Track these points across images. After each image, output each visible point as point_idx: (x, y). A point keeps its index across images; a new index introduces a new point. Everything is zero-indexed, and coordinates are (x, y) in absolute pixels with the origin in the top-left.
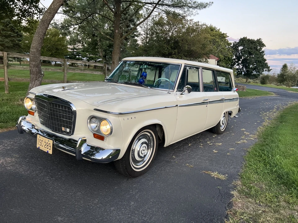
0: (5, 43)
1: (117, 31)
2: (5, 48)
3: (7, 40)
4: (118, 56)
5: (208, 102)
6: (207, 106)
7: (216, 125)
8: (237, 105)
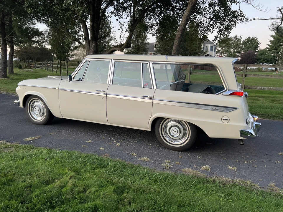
5: (106, 94)
6: (103, 98)
7: (149, 129)
8: (223, 119)
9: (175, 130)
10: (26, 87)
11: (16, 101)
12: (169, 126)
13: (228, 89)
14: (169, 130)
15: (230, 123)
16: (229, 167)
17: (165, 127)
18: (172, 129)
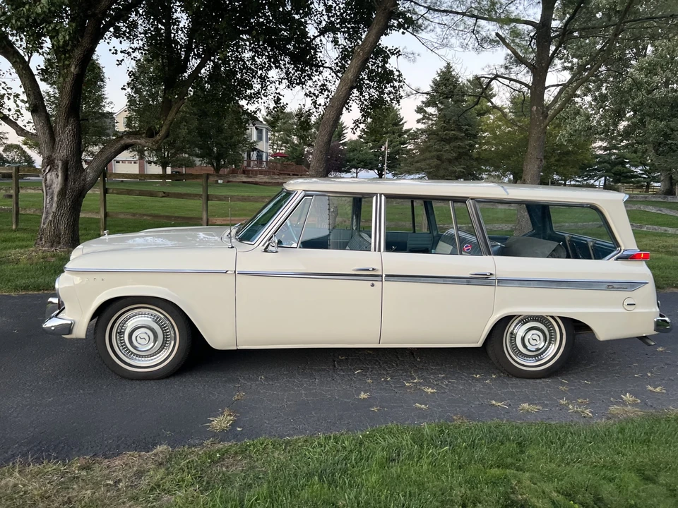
0: (444, 153)
1: (535, 108)
2: (443, 162)
3: (447, 147)
4: (536, 166)
5: (382, 276)
6: (373, 285)
7: (479, 344)
8: (626, 303)
10: (105, 276)
11: (51, 323)
12: (520, 331)
13: (623, 248)
14: (523, 339)
15: (636, 311)
16: (650, 388)
17: (512, 333)
18: (529, 335)
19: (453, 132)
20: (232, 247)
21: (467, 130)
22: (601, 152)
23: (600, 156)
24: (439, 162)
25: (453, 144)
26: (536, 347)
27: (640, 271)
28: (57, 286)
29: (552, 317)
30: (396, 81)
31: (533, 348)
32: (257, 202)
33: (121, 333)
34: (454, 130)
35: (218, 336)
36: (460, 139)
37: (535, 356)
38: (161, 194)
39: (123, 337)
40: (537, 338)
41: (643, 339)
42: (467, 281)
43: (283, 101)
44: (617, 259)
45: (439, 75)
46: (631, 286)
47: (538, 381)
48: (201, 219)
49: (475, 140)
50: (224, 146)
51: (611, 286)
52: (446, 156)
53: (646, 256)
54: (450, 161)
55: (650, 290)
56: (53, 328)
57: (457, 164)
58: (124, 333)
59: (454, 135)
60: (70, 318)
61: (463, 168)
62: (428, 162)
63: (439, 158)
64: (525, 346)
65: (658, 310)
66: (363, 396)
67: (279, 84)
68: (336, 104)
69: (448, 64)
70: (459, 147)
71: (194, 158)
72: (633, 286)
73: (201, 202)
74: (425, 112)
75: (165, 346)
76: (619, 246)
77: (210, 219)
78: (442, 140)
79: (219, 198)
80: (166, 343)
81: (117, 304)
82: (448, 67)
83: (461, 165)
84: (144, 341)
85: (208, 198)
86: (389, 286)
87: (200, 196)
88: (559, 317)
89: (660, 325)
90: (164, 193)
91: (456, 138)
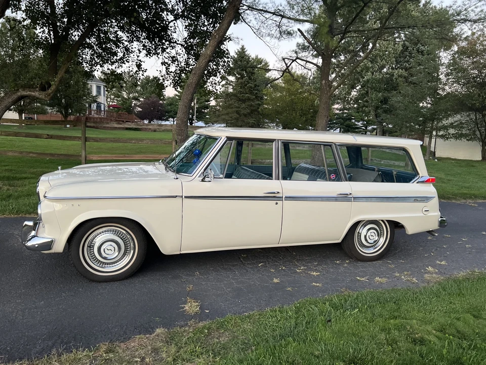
1: (324, 82)
2: (240, 116)
3: (243, 105)
4: (324, 121)
5: (282, 197)
6: (277, 204)
7: (339, 241)
8: (424, 210)
9: (373, 234)
10: (80, 202)
12: (364, 232)
13: (421, 175)
14: (365, 237)
15: (429, 214)
16: (438, 262)
17: (359, 233)
18: (369, 234)
19: (247, 95)
20: (177, 179)
21: (256, 93)
22: (338, 112)
23: (337, 114)
24: (238, 116)
25: (247, 103)
26: (374, 240)
27: (430, 190)
28: (39, 212)
29: (382, 221)
30: (225, 57)
31: (372, 242)
32: (126, 143)
33: (91, 247)
34: (247, 94)
35: (167, 245)
36: (252, 100)
37: (372, 246)
38: (45, 136)
39: (93, 249)
40: (374, 235)
41: (430, 232)
42: (336, 199)
43: (144, 66)
44: (418, 183)
45: (237, 54)
46: (425, 199)
47: (374, 262)
48: (81, 156)
49: (262, 101)
50: (72, 98)
51: (416, 199)
52: (243, 112)
53: (433, 180)
54: (245, 115)
55: (435, 202)
56: (37, 246)
57: (250, 117)
58: (93, 246)
59: (248, 97)
60: (50, 237)
61: (255, 121)
62: (230, 115)
63: (237, 112)
64: (366, 240)
65: (440, 214)
66: (276, 281)
67: (139, 53)
68: (198, 72)
69: (243, 46)
70: (251, 106)
71: (46, 107)
72: (428, 200)
73: (81, 142)
74: (227, 79)
75: (126, 253)
76: (418, 174)
77: (88, 156)
78: (240, 100)
79: (95, 140)
80: (127, 250)
81: (89, 224)
82: (243, 48)
83: (252, 118)
84: (111, 251)
85: (86, 139)
86: (287, 203)
87: (79, 138)
88: (387, 220)
89: (442, 223)
90: (48, 135)
91: (249, 99)
